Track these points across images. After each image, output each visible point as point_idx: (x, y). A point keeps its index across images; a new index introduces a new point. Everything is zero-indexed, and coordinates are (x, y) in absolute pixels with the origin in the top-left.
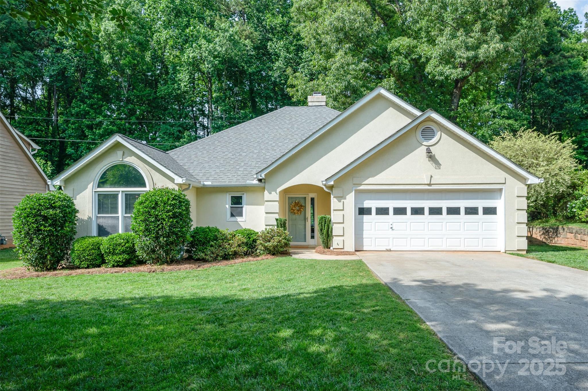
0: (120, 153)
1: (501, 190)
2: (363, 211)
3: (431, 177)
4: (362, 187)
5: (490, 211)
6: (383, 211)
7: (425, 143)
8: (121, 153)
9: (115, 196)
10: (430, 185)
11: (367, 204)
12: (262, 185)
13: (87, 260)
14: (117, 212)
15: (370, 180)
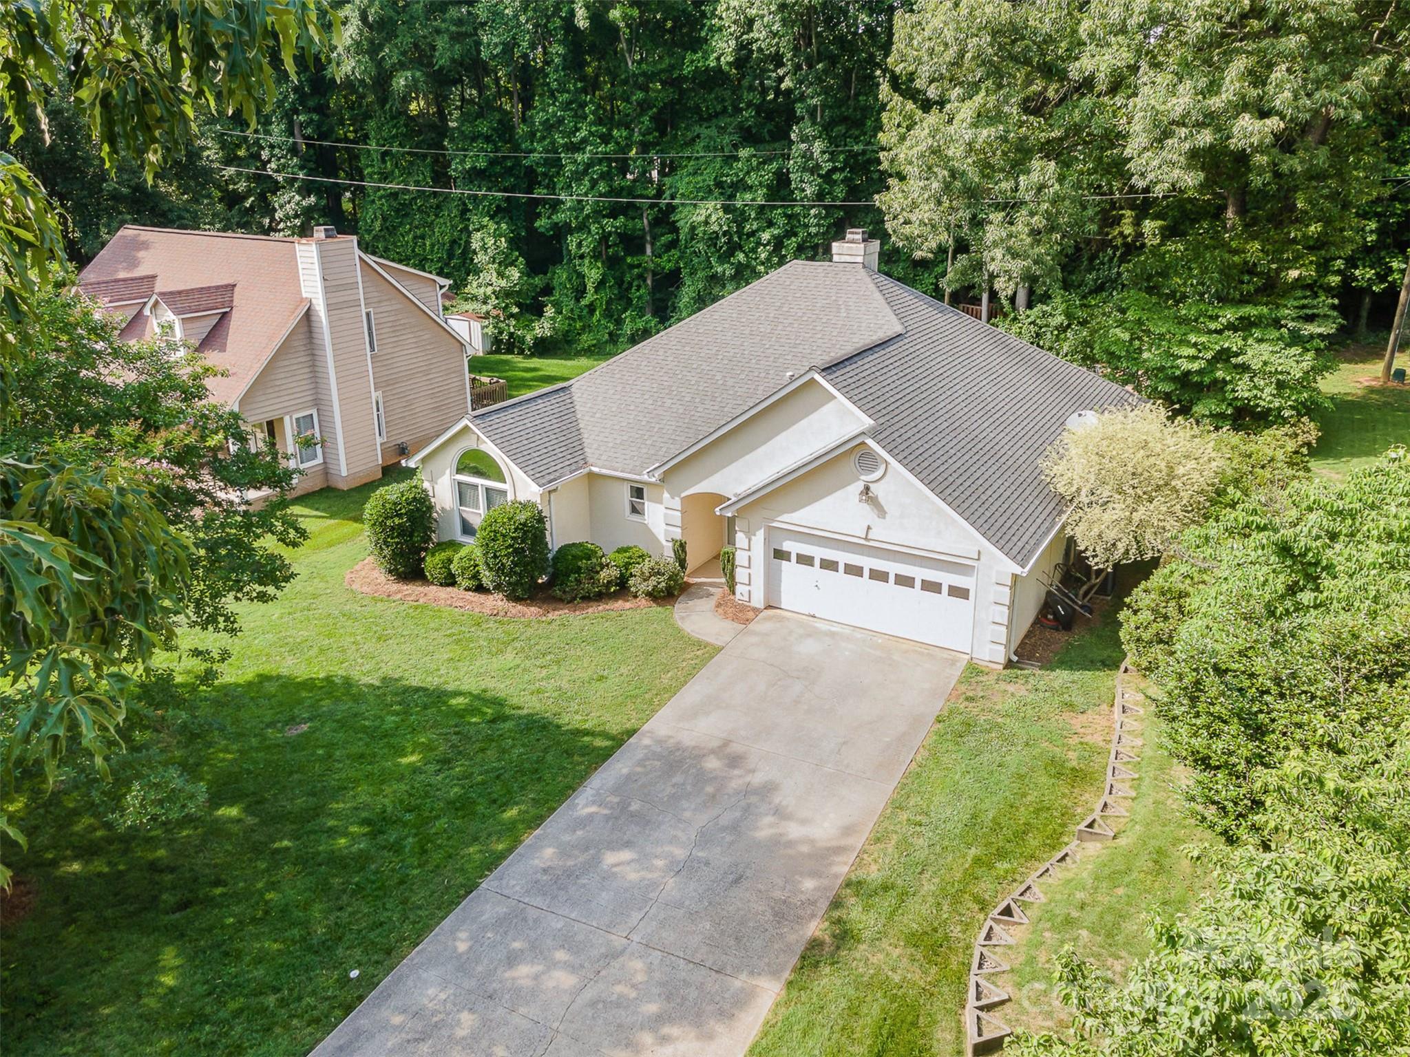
0: (474, 437)
2: (780, 555)
3: (869, 528)
4: (775, 525)
5: (959, 593)
6: (805, 560)
7: (863, 477)
9: (476, 488)
10: (866, 539)
11: (787, 546)
14: (479, 508)
15: (785, 518)
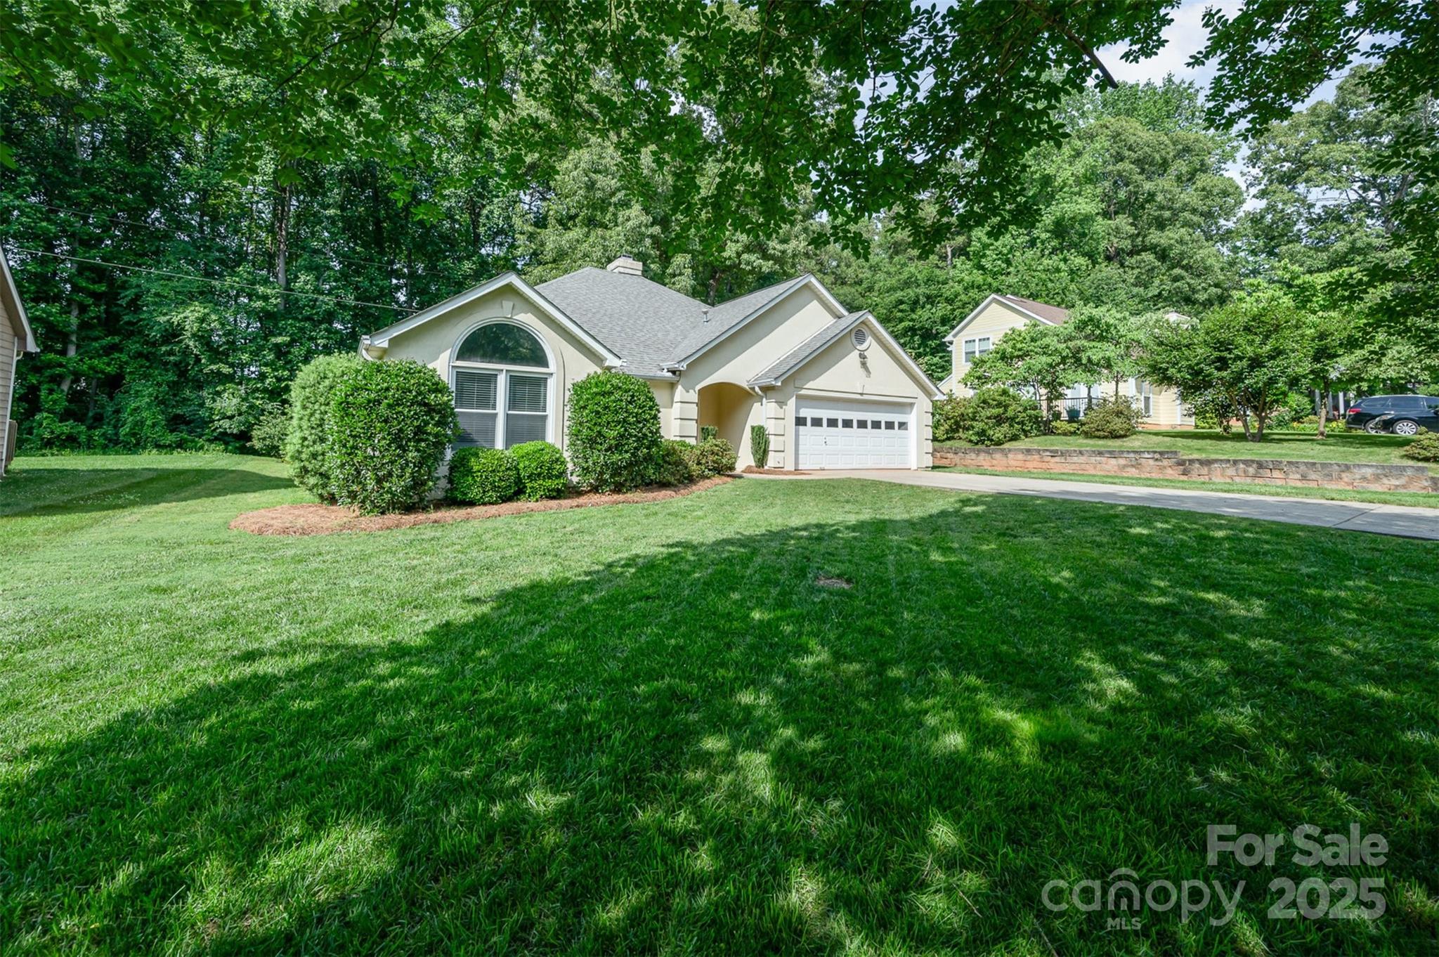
0: (508, 304)
1: (912, 405)
2: (800, 421)
3: (862, 385)
4: (803, 392)
5: (902, 425)
6: (817, 422)
7: (858, 347)
8: (511, 304)
9: (490, 379)
10: (862, 394)
11: (804, 413)
12: (675, 378)
13: (494, 488)
14: (494, 407)
15: (810, 385)
